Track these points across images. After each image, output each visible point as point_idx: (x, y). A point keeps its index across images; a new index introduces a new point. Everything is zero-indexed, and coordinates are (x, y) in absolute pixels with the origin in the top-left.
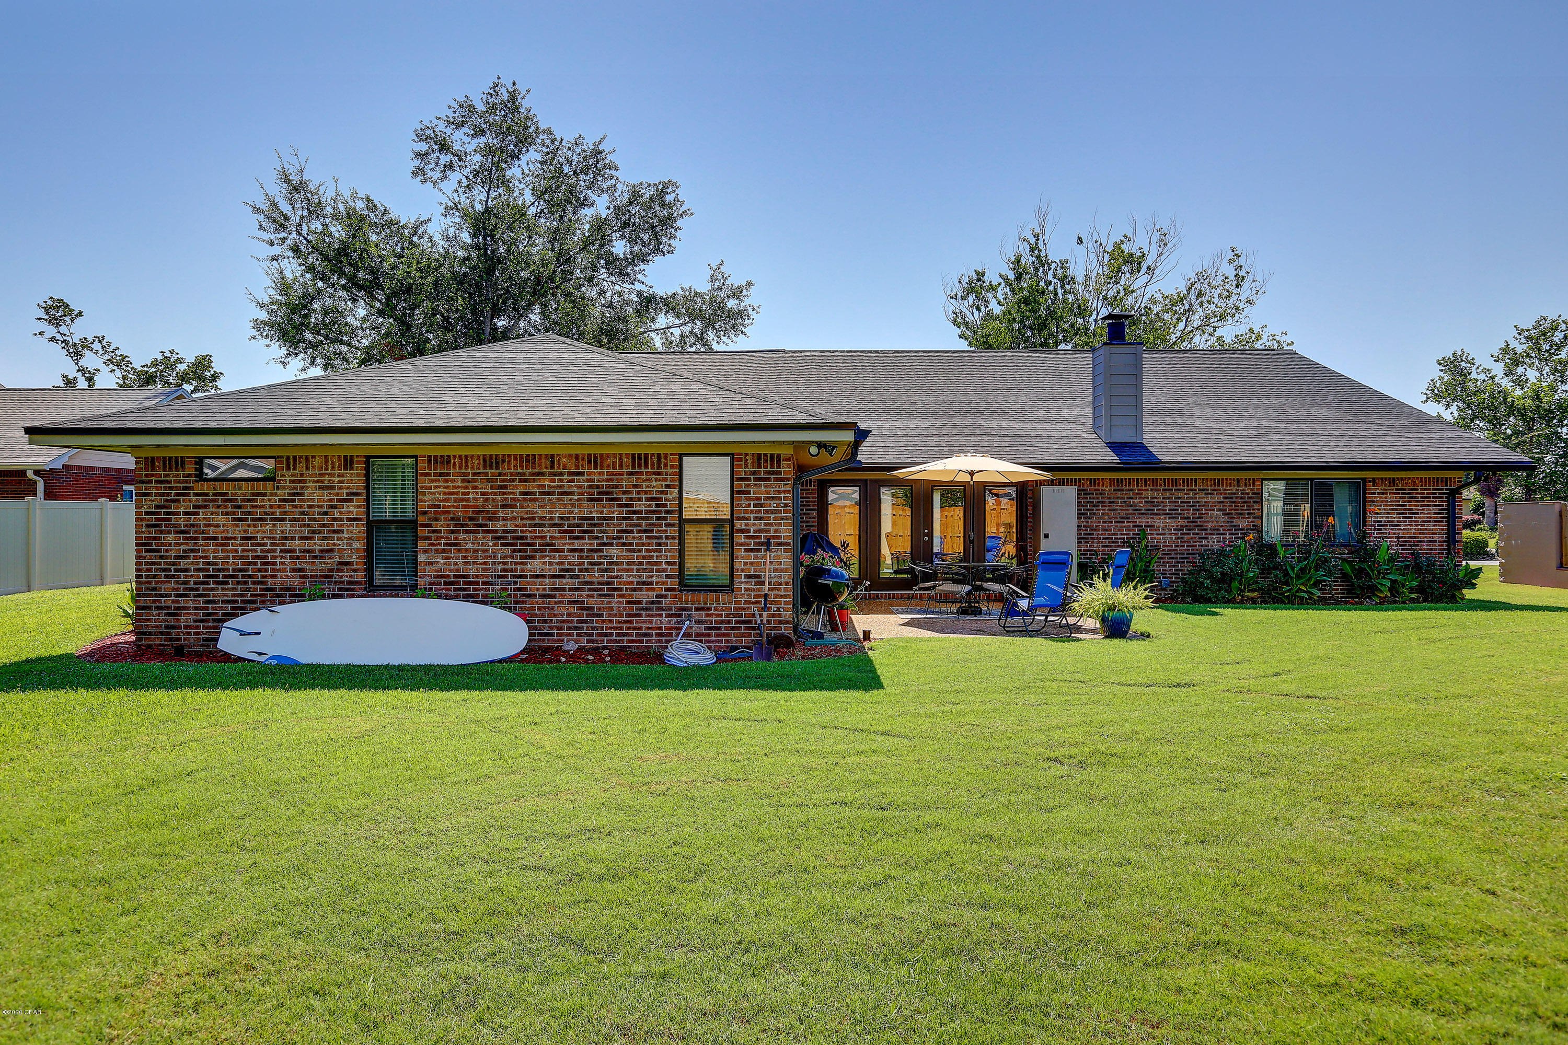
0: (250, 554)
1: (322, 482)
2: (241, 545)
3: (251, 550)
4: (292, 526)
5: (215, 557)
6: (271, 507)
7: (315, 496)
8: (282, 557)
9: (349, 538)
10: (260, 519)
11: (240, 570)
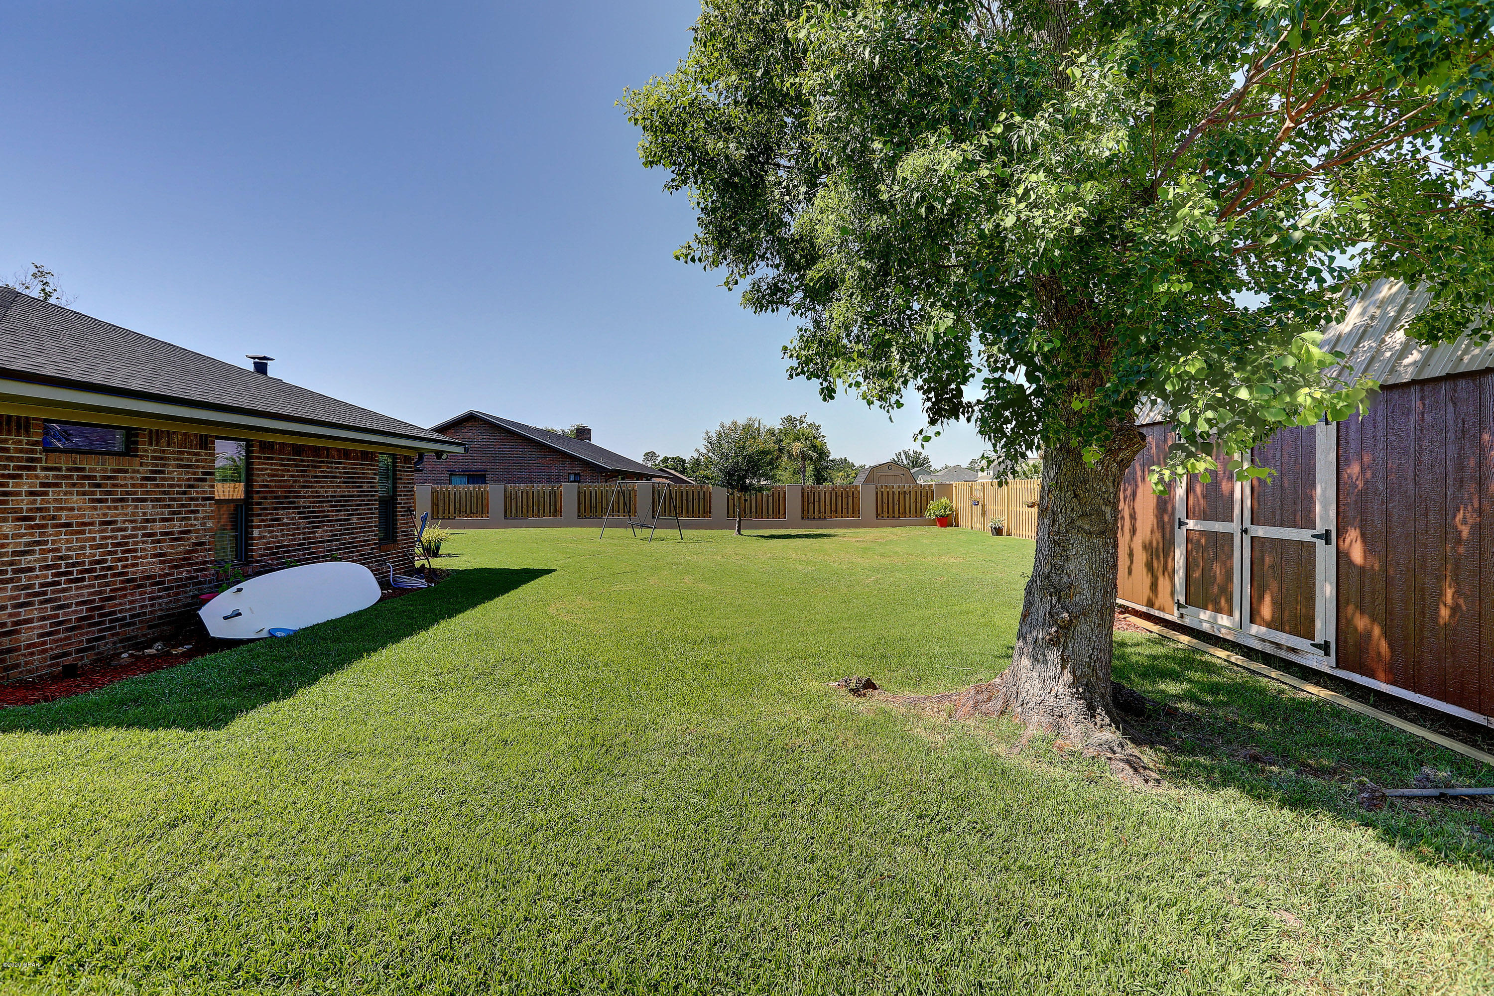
0: (110, 541)
1: (182, 460)
2: (100, 531)
3: (111, 537)
4: (153, 507)
5: (68, 549)
6: (133, 486)
7: (175, 475)
8: (143, 542)
9: (204, 518)
10: (121, 500)
11: (99, 562)
